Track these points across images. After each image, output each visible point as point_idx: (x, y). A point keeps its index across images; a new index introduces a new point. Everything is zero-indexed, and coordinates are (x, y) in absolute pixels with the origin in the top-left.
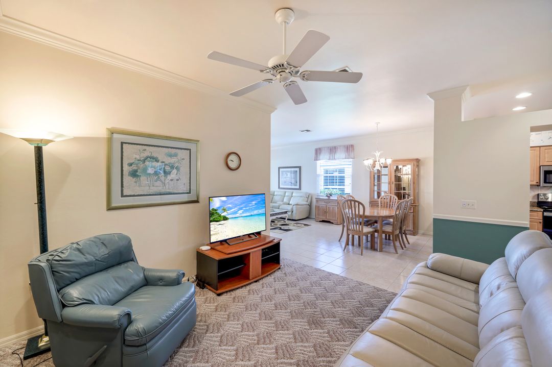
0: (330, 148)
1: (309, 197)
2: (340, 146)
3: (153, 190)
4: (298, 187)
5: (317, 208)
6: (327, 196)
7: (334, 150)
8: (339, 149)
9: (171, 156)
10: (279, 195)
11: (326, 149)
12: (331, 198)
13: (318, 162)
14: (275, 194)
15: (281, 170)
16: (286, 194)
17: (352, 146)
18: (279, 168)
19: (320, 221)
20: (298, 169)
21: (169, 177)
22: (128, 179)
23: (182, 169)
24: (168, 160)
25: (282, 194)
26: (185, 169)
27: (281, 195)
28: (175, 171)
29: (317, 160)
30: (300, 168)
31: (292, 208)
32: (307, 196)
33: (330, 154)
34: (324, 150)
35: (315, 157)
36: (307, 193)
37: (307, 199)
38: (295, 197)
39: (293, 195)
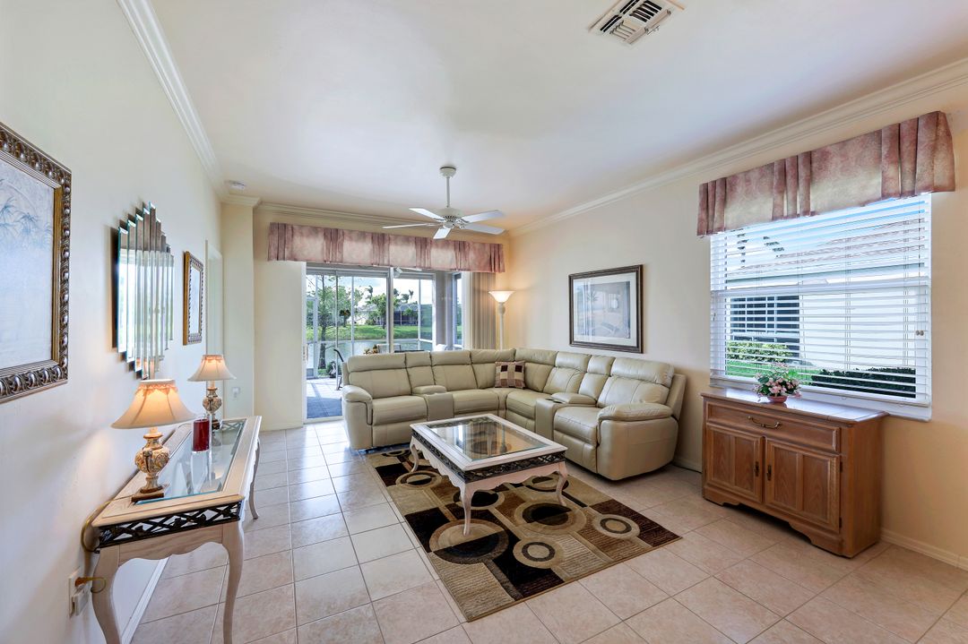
1: (676, 384)
4: (632, 342)
5: (715, 440)
6: (765, 390)
7: (803, 173)
10: (568, 367)
11: (754, 176)
12: (791, 404)
13: (712, 238)
14: (559, 360)
15: (578, 284)
16: (592, 365)
17: (937, 119)
18: (571, 279)
19: (726, 505)
20: (631, 278)
25: (577, 362)
27: (573, 368)
29: (709, 232)
30: (639, 271)
31: (597, 431)
32: (669, 381)
33: (781, 192)
34: (748, 181)
35: (700, 220)
36: (667, 366)
37: (665, 390)
38: (619, 377)
39: (615, 369)
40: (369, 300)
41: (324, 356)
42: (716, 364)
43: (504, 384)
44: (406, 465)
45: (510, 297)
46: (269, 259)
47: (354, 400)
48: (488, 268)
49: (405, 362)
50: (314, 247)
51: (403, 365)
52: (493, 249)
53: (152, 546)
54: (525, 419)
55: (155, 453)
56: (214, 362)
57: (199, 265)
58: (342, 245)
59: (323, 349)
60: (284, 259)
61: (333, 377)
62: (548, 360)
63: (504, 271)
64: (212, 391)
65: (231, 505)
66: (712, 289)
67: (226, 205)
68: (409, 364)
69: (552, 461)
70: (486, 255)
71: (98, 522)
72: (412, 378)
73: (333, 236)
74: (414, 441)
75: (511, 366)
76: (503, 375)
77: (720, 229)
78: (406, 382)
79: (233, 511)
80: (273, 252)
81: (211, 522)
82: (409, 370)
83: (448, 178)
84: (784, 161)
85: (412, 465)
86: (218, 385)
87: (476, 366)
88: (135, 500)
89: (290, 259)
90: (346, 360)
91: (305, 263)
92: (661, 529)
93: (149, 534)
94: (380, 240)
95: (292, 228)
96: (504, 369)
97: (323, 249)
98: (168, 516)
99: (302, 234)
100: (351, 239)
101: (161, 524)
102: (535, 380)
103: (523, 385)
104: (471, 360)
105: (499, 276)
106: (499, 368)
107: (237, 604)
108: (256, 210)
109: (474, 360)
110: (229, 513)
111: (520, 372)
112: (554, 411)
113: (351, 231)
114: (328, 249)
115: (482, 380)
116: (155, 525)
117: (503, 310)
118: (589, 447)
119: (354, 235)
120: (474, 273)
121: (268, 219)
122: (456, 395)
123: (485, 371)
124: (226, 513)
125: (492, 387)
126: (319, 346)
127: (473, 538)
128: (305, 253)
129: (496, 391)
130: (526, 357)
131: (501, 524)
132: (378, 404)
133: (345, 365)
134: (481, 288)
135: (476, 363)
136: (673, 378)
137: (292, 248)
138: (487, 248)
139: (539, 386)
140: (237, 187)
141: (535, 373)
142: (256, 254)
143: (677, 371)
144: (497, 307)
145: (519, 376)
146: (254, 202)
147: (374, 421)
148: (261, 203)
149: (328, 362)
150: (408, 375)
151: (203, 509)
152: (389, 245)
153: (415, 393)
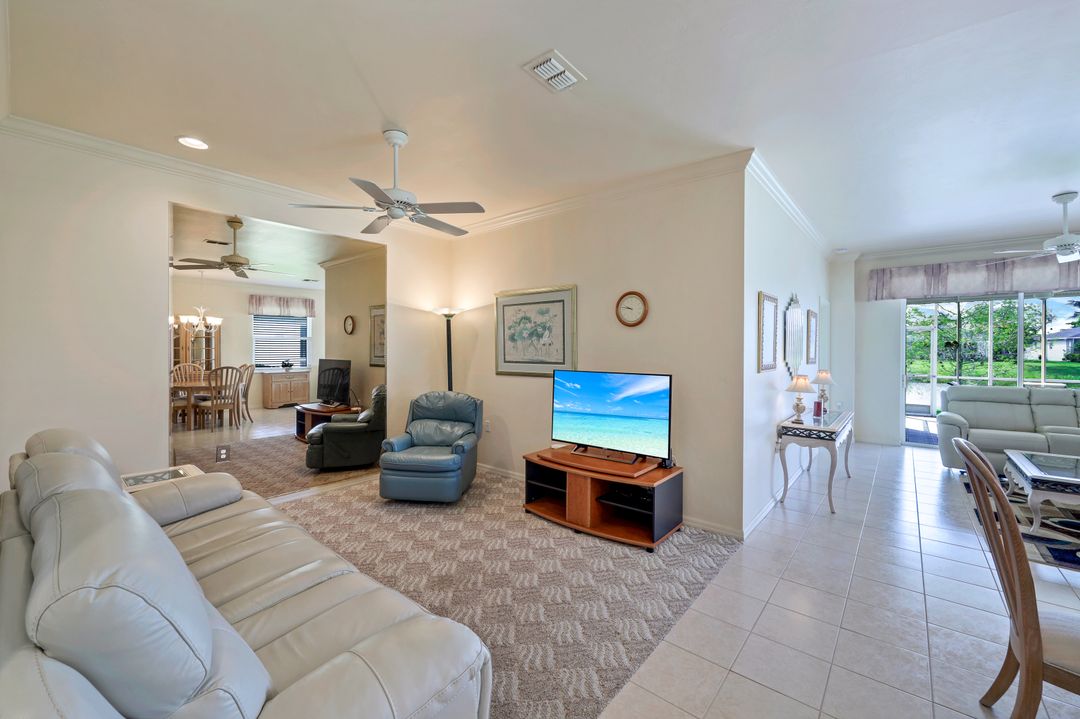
3: (530, 355)
9: (542, 313)
21: (542, 341)
22: (509, 344)
23: (554, 330)
24: (540, 319)
26: (557, 330)
28: (547, 332)
46: (869, 300)
49: (1029, 398)
50: (917, 283)
53: (800, 440)
55: (800, 405)
56: (824, 374)
57: (815, 316)
58: (946, 279)
60: (882, 299)
64: (823, 391)
65: (833, 433)
67: (834, 264)
68: (1033, 401)
73: (936, 271)
78: (1030, 418)
79: (833, 436)
80: (873, 294)
81: (823, 438)
82: (1034, 408)
86: (826, 387)
88: (794, 421)
89: (887, 298)
91: (905, 300)
93: (799, 436)
95: (891, 272)
97: (923, 285)
98: (806, 430)
99: (901, 275)
100: (956, 271)
108: (857, 262)
113: (958, 263)
114: (929, 285)
116: (801, 433)
119: (961, 267)
121: (868, 267)
124: (830, 436)
127: (1038, 535)
128: (905, 290)
132: (975, 432)
137: (890, 289)
142: (858, 298)
146: (856, 257)
148: (862, 255)
150: (1032, 412)
151: (820, 431)
152: (1012, 269)
153: (1039, 432)
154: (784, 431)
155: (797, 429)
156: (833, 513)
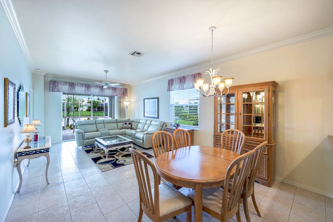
0: (180, 79)
1: (163, 126)
2: (189, 76)
4: (156, 116)
7: (183, 80)
8: (187, 79)
11: (177, 79)
13: (171, 92)
14: (141, 121)
15: (145, 101)
16: (148, 122)
17: (199, 74)
18: (144, 99)
20: (156, 100)
25: (144, 121)
27: (143, 123)
30: (158, 98)
31: (143, 137)
32: (162, 125)
33: (180, 84)
34: (176, 80)
35: (168, 88)
36: (162, 122)
37: (161, 127)
38: (153, 125)
39: (152, 123)
40: (88, 102)
41: (68, 123)
42: (171, 121)
43: (125, 128)
44: (94, 149)
45: (129, 104)
46: (49, 91)
47: (78, 133)
48: (123, 95)
49: (96, 122)
50: (66, 88)
51: (94, 123)
52: (124, 90)
53: (30, 157)
54: (129, 137)
55: (29, 139)
57: (29, 95)
58: (75, 88)
59: (68, 120)
60: (55, 91)
61: (72, 129)
62: (138, 121)
63: (128, 96)
64: (36, 129)
65: (47, 149)
66: (171, 104)
67: (34, 75)
68: (97, 123)
69: (129, 144)
70: (122, 92)
71: (18, 151)
72: (98, 127)
73: (72, 85)
74: (96, 143)
75: (128, 123)
76: (125, 126)
77: (171, 91)
78: (96, 128)
79: (48, 150)
80: (51, 89)
81: (43, 152)
82: (97, 125)
83: (106, 73)
84: (180, 77)
85: (95, 149)
87: (117, 123)
88: (24, 148)
89: (57, 92)
90: (76, 122)
91: (62, 93)
92: (152, 156)
93: (29, 154)
94: (88, 86)
95: (58, 82)
96: (126, 124)
97: (68, 89)
98: (33, 151)
99: (61, 84)
100: (78, 86)
101: (31, 152)
102: (134, 126)
103: (131, 128)
104: (117, 122)
105: (126, 97)
106: (124, 124)
107: (49, 170)
108: (45, 76)
109: (117, 121)
110: (47, 150)
111: (130, 125)
112: (135, 134)
113: (78, 84)
115: (119, 127)
116: (30, 152)
117: (127, 108)
118: (142, 141)
119: (79, 85)
120: (119, 97)
121: (49, 79)
122: (110, 131)
123: (120, 125)
124: (46, 150)
125: (122, 129)
126: (67, 119)
127: (108, 160)
128: (62, 90)
129: (123, 130)
130: (132, 120)
131: (115, 158)
132: (86, 134)
133: (76, 124)
134: (121, 101)
135: (118, 122)
136: (163, 124)
137: (58, 88)
138: (123, 90)
139: (135, 128)
140: (39, 70)
141: (134, 125)
142: (45, 90)
143: (164, 123)
144: (126, 106)
145: (130, 126)
146: (45, 74)
147: (85, 139)
148: (47, 74)
149: (70, 124)
150: (96, 126)
151: (41, 150)
152: (91, 88)
153: (98, 131)
154: (19, 155)
155: (28, 151)
156: (48, 184)
